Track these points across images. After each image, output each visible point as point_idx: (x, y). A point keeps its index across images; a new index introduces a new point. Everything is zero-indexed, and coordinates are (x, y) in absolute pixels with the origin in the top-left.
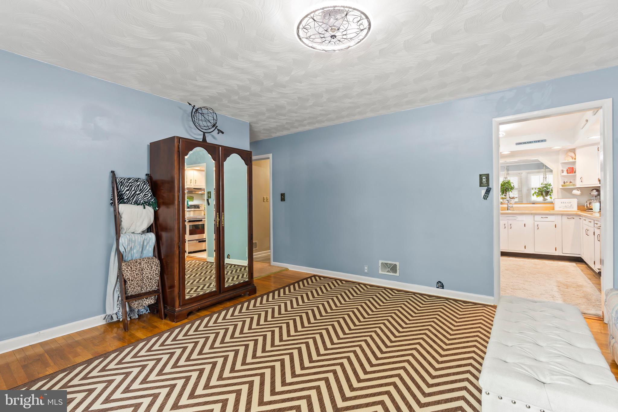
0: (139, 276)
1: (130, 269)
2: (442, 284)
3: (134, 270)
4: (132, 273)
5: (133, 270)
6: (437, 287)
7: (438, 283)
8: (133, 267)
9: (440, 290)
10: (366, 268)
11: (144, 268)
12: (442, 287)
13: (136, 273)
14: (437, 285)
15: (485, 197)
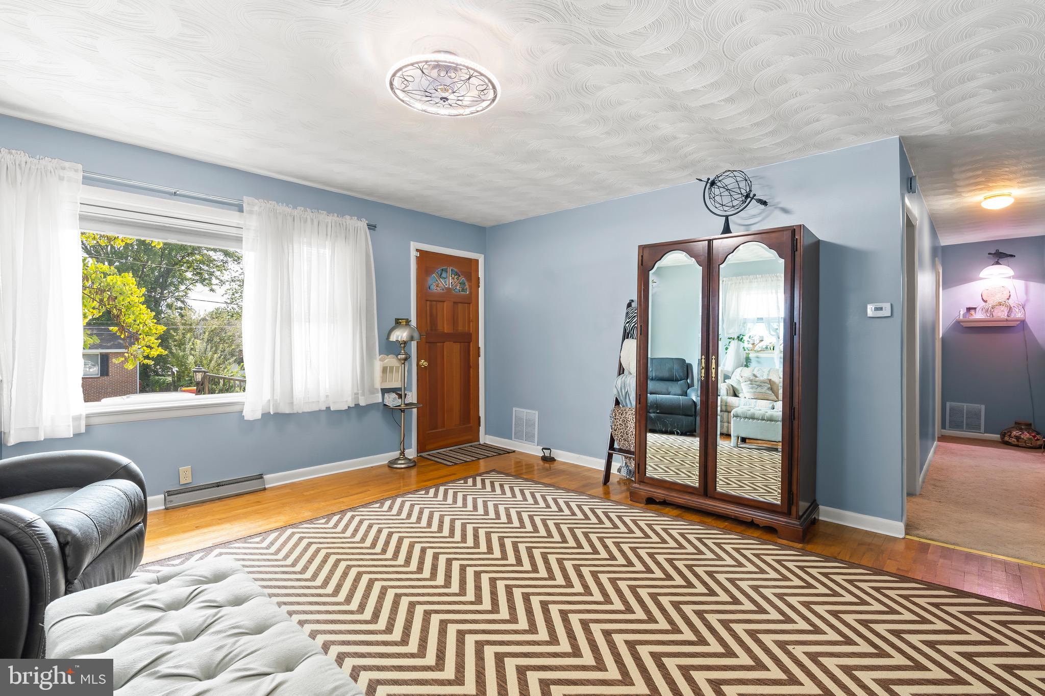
0: (623, 427)
1: (614, 415)
3: (618, 419)
4: (615, 421)
5: (617, 417)
8: (617, 414)
11: (629, 420)
13: (620, 422)
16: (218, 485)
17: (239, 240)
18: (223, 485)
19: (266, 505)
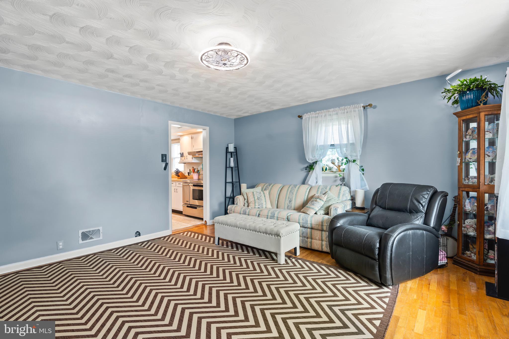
2: (139, 233)
6: (136, 237)
7: (136, 233)
9: (139, 237)
10: (61, 244)
12: (139, 235)
14: (136, 235)
15: (165, 169)
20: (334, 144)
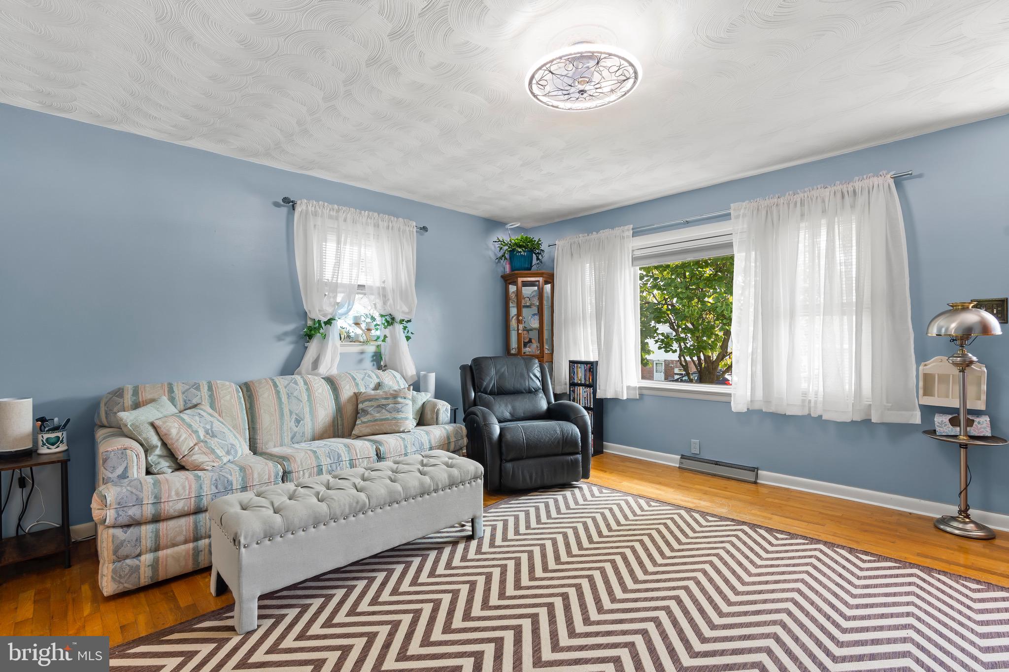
16: (717, 463)
17: (730, 245)
18: (719, 465)
19: (733, 494)
20: (365, 286)
